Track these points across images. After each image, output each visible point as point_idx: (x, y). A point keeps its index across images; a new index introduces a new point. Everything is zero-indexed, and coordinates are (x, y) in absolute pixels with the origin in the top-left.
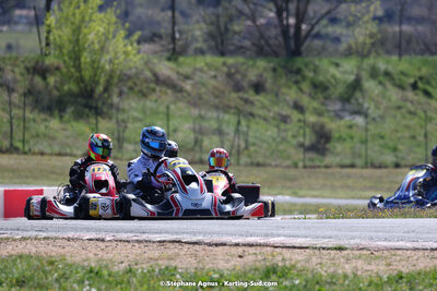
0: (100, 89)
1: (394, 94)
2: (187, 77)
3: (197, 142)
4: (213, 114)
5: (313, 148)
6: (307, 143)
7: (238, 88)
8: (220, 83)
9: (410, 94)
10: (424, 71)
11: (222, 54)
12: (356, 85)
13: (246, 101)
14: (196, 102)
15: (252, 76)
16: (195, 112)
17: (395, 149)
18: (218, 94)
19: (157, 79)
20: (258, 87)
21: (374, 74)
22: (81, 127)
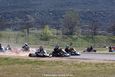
0: (48, 38)
1: (81, 39)
2: (58, 37)
3: (58, 44)
5: (70, 45)
6: (70, 44)
7: (64, 38)
9: (83, 39)
10: (85, 37)
11: (63, 35)
12: (77, 38)
13: (64, 40)
14: (59, 40)
15: (65, 37)
17: (80, 45)
18: (61, 39)
19: (55, 37)
20: (66, 38)
21: (79, 37)
22: (45, 42)
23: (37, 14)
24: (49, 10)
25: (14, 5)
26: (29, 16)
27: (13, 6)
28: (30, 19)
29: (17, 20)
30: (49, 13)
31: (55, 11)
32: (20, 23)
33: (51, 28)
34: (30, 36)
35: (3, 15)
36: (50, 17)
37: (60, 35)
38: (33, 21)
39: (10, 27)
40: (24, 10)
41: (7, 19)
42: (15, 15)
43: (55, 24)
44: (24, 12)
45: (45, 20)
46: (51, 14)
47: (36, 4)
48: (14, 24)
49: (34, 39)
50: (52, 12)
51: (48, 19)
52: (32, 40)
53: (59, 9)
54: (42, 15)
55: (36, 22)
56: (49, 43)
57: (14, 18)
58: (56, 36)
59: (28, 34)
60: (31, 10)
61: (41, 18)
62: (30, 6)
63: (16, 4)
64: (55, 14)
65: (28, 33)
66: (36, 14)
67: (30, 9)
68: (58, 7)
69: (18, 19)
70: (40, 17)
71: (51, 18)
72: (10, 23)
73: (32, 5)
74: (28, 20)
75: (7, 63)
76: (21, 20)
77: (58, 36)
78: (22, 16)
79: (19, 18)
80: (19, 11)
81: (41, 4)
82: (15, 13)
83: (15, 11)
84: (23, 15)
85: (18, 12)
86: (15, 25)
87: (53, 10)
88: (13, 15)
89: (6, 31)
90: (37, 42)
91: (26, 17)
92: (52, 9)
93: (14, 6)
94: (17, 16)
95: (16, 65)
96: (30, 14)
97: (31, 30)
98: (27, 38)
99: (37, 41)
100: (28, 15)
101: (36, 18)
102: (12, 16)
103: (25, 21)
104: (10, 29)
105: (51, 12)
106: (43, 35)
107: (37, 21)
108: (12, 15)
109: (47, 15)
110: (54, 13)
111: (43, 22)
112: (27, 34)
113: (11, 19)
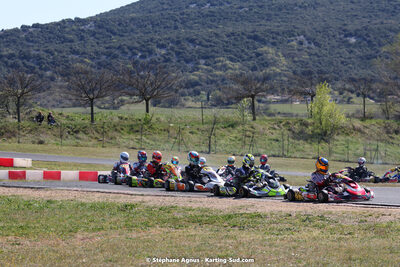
0: (329, 132)
2: (367, 127)
3: (365, 154)
4: (375, 142)
7: (388, 132)
8: (381, 131)
11: (388, 118)
13: (391, 138)
14: (370, 137)
15: (396, 127)
16: (368, 142)
18: (379, 134)
19: (354, 129)
20: (397, 132)
22: (316, 146)
23: (301, 43)
24: (345, 28)
25: (212, 9)
26: (269, 51)
27: (207, 16)
28: (275, 63)
29: (225, 66)
30: (346, 36)
31: (366, 32)
32: (237, 76)
33: (354, 96)
34: (262, 125)
35: (172, 49)
36: (348, 55)
37: (373, 122)
38: (284, 68)
39: (199, 94)
40: (249, 28)
41: (187, 62)
42: (216, 49)
43: (369, 78)
44: (250, 37)
45: (331, 63)
46: (353, 40)
47: (296, 5)
48: (212, 82)
49: (274, 137)
50: (355, 34)
51: (342, 63)
52: (268, 142)
53: (382, 23)
54: (317, 44)
55: (294, 73)
56: (330, 152)
57: (213, 57)
58: (358, 124)
59: (254, 119)
60: (275, 30)
61: (316, 58)
62: (273, 13)
63: (221, 4)
64: (369, 42)
65: (253, 113)
66: (294, 43)
67: (273, 25)
68: (376, 15)
69: (228, 62)
70: (310, 54)
71: (352, 55)
72: (200, 77)
73: (280, 10)
74: (266, 65)
75: (123, 224)
76: (237, 65)
77: (368, 123)
78: (243, 51)
79: (231, 60)
80: (233, 34)
81: (315, 6)
82: (215, 39)
83: (218, 31)
84: (248, 48)
85: (228, 36)
86: (218, 85)
87: (360, 28)
88: (210, 49)
89: (183, 106)
90: (286, 147)
91: (258, 55)
92: (356, 22)
93: (212, 14)
94: (225, 51)
95: (153, 230)
96: (274, 44)
97: (277, 102)
98: (248, 133)
99: (286, 142)
100: (265, 48)
101: (296, 59)
102: (203, 50)
103: (254, 69)
104: (199, 100)
105: (351, 35)
106: (310, 121)
107: (299, 70)
108: (207, 46)
109: (336, 44)
110: (365, 40)
111: (321, 72)
112: (249, 118)
113: (202, 61)
